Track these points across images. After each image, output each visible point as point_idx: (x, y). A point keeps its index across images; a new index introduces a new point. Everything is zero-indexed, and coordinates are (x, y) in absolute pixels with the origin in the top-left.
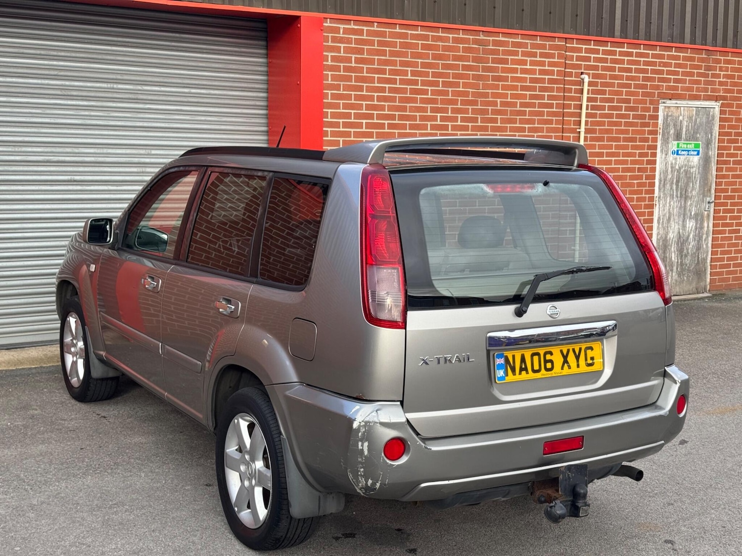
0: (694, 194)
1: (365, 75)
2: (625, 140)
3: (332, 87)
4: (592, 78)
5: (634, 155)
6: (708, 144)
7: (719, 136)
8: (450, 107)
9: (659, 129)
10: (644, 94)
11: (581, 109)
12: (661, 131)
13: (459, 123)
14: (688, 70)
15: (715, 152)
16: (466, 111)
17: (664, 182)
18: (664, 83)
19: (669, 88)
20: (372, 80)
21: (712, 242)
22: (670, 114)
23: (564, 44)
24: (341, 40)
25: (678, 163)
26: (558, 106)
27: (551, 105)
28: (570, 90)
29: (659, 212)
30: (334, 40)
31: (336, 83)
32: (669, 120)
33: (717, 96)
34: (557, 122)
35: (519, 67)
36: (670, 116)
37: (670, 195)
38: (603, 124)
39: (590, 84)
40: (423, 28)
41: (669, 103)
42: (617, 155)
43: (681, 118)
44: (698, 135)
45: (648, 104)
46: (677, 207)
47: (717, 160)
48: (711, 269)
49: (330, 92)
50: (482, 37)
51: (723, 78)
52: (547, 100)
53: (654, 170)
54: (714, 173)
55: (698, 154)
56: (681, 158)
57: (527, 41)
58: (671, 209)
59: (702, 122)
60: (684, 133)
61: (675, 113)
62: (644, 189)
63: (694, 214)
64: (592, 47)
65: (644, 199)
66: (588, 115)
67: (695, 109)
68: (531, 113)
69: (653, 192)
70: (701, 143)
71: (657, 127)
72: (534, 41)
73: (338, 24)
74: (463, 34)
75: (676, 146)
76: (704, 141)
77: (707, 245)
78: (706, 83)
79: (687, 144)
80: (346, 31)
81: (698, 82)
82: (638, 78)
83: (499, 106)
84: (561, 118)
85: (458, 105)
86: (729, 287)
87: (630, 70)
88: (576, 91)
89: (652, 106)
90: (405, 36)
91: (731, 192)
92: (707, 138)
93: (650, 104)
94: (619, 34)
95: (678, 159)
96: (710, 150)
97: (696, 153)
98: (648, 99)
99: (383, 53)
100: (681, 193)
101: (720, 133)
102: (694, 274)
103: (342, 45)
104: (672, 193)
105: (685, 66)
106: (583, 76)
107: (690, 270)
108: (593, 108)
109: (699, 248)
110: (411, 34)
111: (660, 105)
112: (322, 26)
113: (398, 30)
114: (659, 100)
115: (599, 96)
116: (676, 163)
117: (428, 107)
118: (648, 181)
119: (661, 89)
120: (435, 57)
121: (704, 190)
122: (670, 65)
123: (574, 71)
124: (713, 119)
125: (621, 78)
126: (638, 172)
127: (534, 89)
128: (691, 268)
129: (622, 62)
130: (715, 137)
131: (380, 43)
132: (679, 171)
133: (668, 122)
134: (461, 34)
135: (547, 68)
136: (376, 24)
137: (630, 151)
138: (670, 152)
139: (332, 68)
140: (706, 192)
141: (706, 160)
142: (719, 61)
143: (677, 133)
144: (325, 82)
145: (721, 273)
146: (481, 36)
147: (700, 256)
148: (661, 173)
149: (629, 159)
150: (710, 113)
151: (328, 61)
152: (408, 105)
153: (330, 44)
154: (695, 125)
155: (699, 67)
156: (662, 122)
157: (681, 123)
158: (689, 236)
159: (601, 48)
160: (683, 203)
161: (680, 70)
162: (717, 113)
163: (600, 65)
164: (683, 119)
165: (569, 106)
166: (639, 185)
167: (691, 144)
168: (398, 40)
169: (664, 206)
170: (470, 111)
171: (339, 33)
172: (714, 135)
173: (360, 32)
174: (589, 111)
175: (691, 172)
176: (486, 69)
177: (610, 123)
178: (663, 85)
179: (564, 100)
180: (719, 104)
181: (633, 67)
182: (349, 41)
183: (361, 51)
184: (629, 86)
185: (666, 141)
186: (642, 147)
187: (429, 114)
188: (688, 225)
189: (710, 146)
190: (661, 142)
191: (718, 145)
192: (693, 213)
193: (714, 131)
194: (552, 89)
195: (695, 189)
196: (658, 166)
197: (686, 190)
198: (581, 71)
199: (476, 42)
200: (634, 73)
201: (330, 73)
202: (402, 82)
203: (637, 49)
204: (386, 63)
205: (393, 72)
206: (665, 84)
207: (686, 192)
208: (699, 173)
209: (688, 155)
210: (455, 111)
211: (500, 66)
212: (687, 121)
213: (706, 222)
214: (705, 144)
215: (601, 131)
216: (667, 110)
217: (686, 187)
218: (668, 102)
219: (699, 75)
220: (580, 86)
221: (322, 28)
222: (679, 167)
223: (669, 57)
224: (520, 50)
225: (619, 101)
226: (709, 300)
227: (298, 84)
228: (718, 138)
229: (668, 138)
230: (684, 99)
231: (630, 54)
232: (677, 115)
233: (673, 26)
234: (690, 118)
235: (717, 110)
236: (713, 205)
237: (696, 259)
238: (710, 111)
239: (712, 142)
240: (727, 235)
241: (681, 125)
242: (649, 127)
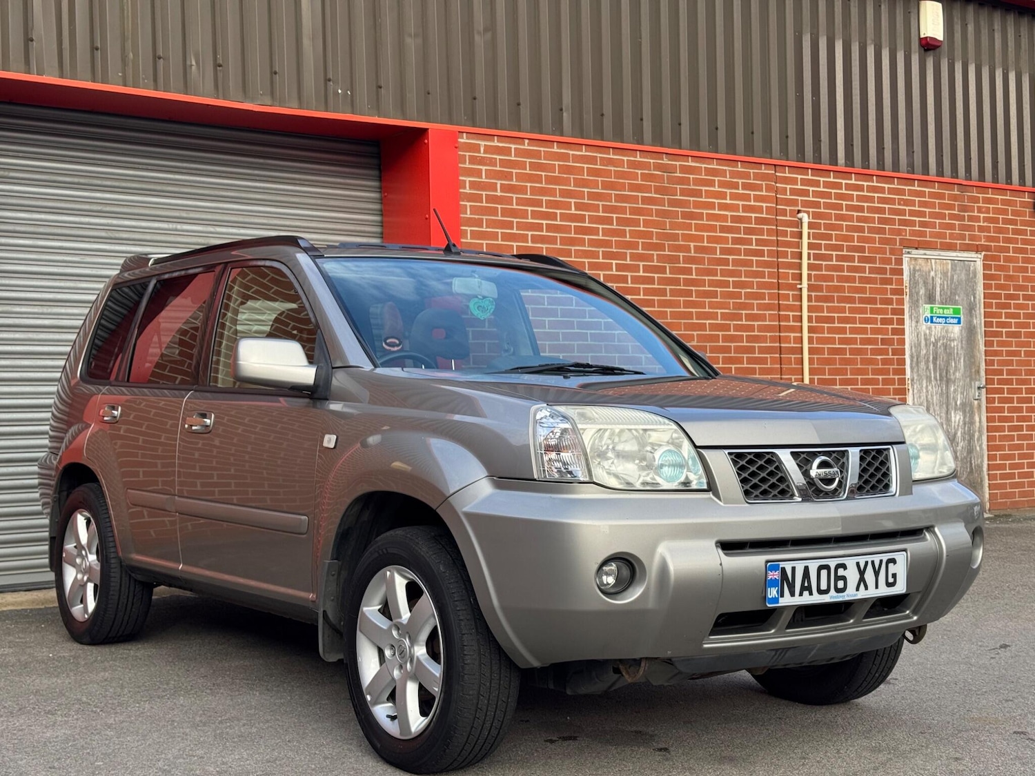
0: (957, 377)
1: (515, 207)
2: (862, 300)
3: (470, 222)
4: (813, 219)
5: (874, 321)
6: (971, 309)
7: (984, 299)
8: (628, 251)
9: (904, 287)
10: (882, 241)
11: (801, 258)
12: (908, 290)
13: (641, 273)
14: (937, 210)
15: (981, 320)
16: (650, 258)
17: (917, 359)
18: (908, 226)
19: (913, 233)
20: (524, 214)
21: (988, 442)
22: (917, 268)
23: (773, 172)
24: (482, 161)
25: (933, 333)
26: (770, 253)
27: (761, 253)
28: (785, 234)
29: (914, 399)
30: (473, 160)
31: (476, 217)
32: (916, 275)
33: (977, 245)
34: (771, 275)
35: (716, 201)
36: (918, 271)
37: (927, 377)
38: (830, 278)
39: (811, 226)
40: (589, 148)
41: (916, 253)
42: (853, 321)
43: (932, 274)
44: (957, 298)
45: (888, 254)
46: (936, 393)
47: (985, 331)
48: (989, 480)
49: (469, 229)
50: (665, 161)
51: (984, 222)
52: (756, 245)
53: (902, 342)
54: (982, 348)
55: (959, 323)
56: (937, 327)
57: (724, 168)
58: (929, 397)
59: (961, 280)
60: (938, 293)
61: (924, 267)
62: (891, 367)
63: (960, 404)
64: (810, 177)
65: (892, 382)
66: (810, 267)
67: (949, 261)
68: (736, 262)
69: (903, 372)
70: (961, 307)
71: (903, 285)
72: (733, 167)
73: (478, 139)
74: (640, 157)
75: (929, 311)
76: (966, 305)
77: (981, 446)
78: (963, 228)
79: (943, 308)
80: (488, 149)
81: (952, 227)
82: (872, 220)
83: (692, 252)
84: (776, 270)
85: (638, 250)
86: (1015, 505)
87: (861, 209)
88: (793, 235)
89: (893, 257)
90: (564, 157)
91: (1007, 375)
92: (969, 301)
93: (890, 254)
94: (844, 161)
95: (933, 329)
96: (974, 318)
97: (956, 321)
98: (887, 247)
99: (538, 179)
100: (940, 375)
101: (986, 295)
103: (484, 168)
104: (928, 374)
105: (932, 205)
106: (800, 215)
108: (817, 257)
109: (970, 450)
110: (573, 155)
111: (904, 255)
112: (457, 142)
113: (555, 149)
114: (902, 249)
115: (823, 242)
116: (930, 335)
117: (599, 251)
118: (895, 357)
119: (904, 234)
120: (606, 186)
121: (971, 372)
122: (912, 203)
123: (788, 208)
124: (975, 276)
125: (850, 218)
126: (881, 345)
127: (737, 230)
128: (963, 479)
129: (850, 198)
130: (980, 300)
131: (534, 166)
132: (935, 344)
133: (916, 278)
134: (638, 157)
135: (752, 203)
136: (527, 141)
137: (869, 316)
138: (922, 319)
139: (471, 198)
140: (973, 374)
141: (971, 331)
142: (976, 200)
143: (930, 294)
144: (462, 216)
145: (1003, 486)
146: (665, 159)
147: (973, 462)
148: (912, 347)
149: (869, 326)
150: (970, 268)
151: (465, 188)
152: (573, 248)
153: (467, 165)
154: (951, 284)
155: (951, 207)
156: (909, 279)
157: (933, 280)
158: (955, 434)
159: (822, 179)
160: (944, 388)
161: (927, 210)
162: (979, 268)
163: (822, 201)
164: (936, 275)
165: (785, 255)
166: (885, 362)
167: (948, 308)
168: (557, 163)
169: (920, 391)
170: (655, 257)
171: (479, 152)
172: (977, 297)
173: (507, 151)
174: (812, 261)
175: (951, 347)
176: (673, 203)
177: (840, 279)
178: (906, 230)
179: (778, 246)
180: (981, 256)
181: (866, 205)
182: (492, 162)
183: (508, 176)
184: (861, 229)
185: (915, 304)
186: (885, 312)
187: (601, 260)
188: (953, 419)
189: (973, 312)
190: (908, 305)
191: (985, 312)
192: (958, 403)
193: (978, 293)
194: (761, 232)
195: (959, 370)
196: (907, 337)
197: (947, 370)
198: (797, 208)
199: (658, 167)
200: (867, 213)
201: (468, 204)
202: (564, 217)
203: (869, 181)
204: (543, 192)
205: (551, 204)
206: (908, 228)
207: (947, 374)
208: (962, 347)
209: (946, 323)
210: (635, 257)
211: (692, 199)
212: (941, 279)
213: (977, 415)
214: (967, 309)
215: (829, 289)
216: (913, 262)
217: (947, 367)
218: (914, 251)
219: (952, 217)
220: (798, 228)
221: (457, 145)
222: (935, 340)
223: (912, 193)
224: (716, 179)
225: (850, 249)
227: (426, 219)
228: (984, 302)
229: (918, 301)
230: (935, 249)
231: (860, 188)
232: (927, 269)
233: (913, 152)
234: (944, 273)
235: (979, 265)
236: (984, 390)
237: (968, 466)
238: (969, 266)
239: (976, 307)
240: (1006, 433)
241: (933, 283)
242: (892, 284)
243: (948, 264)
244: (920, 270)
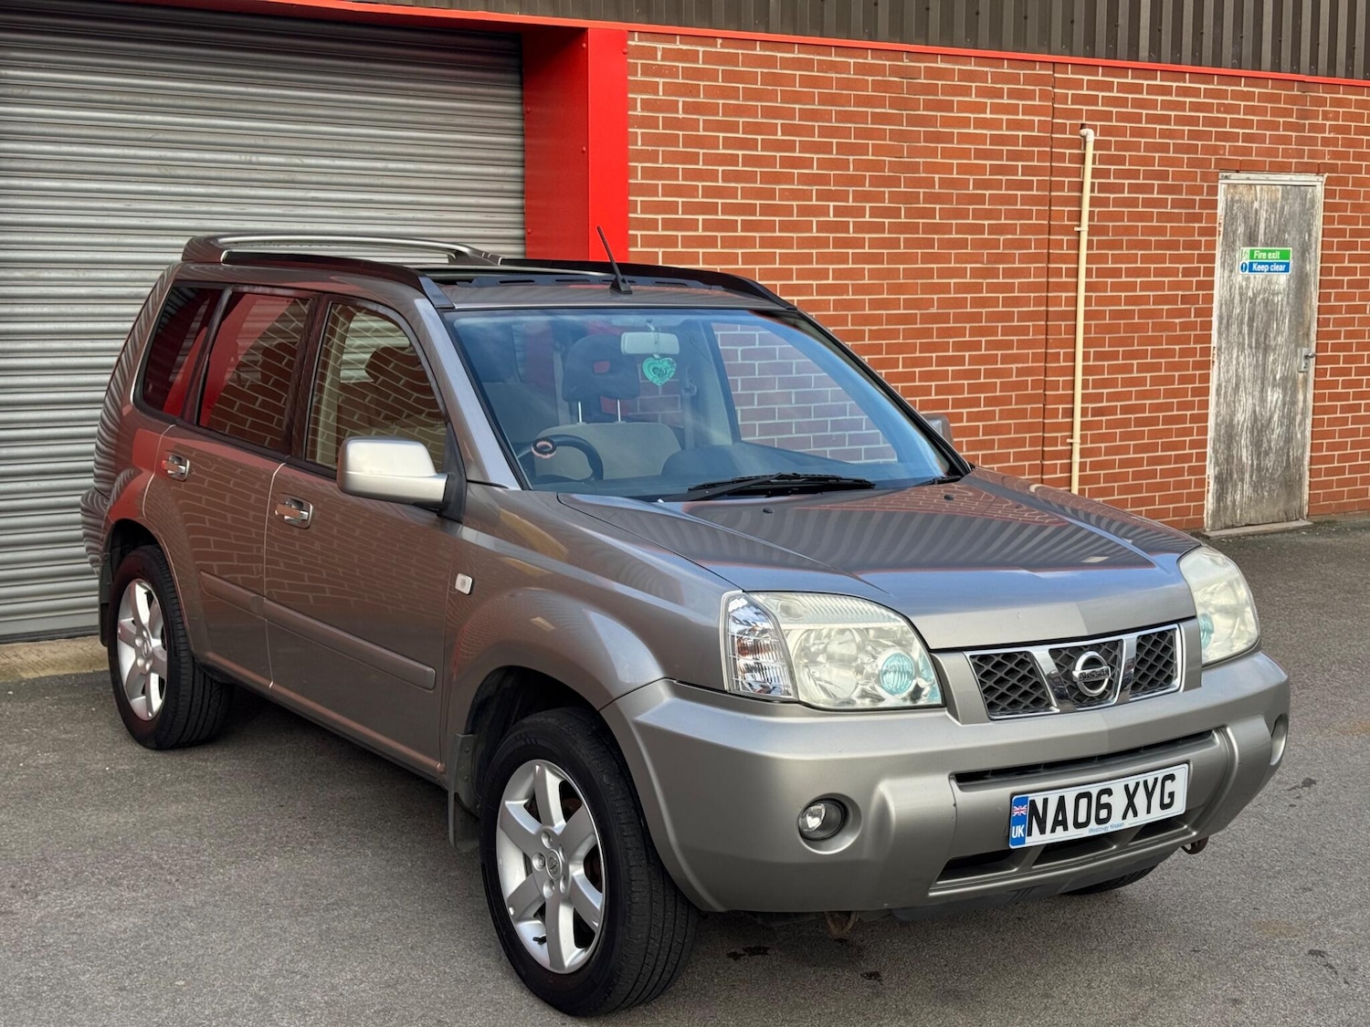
0: (1279, 342)
1: (701, 133)
2: (1160, 245)
3: (643, 156)
4: (1100, 135)
5: (1174, 272)
6: (1304, 250)
7: (1323, 237)
8: (851, 189)
9: (1217, 225)
10: (1192, 163)
11: (1081, 191)
12: (1222, 229)
13: (867, 219)
14: (1269, 118)
15: (1316, 265)
16: (879, 197)
17: (1228, 321)
18: (1227, 141)
19: (1235, 151)
20: (713, 143)
21: (1312, 427)
22: (1237, 197)
23: (1051, 73)
24: (659, 71)
25: (1251, 285)
26: (1041, 185)
27: (1029, 185)
28: (1062, 157)
29: (1219, 374)
30: (647, 70)
31: (650, 148)
32: (1235, 208)
33: (1319, 164)
34: (1040, 215)
35: (972, 116)
36: (1237, 202)
37: (1239, 344)
38: (1119, 216)
39: (1097, 145)
40: (803, 47)
41: (1236, 178)
42: (1146, 272)
43: (1256, 205)
44: (1287, 236)
45: (1199, 180)
46: (1250, 365)
47: (1320, 280)
48: (1310, 477)
49: (640, 165)
50: (906, 63)
51: (1329, 133)
52: (1022, 175)
53: (1209, 299)
54: (1315, 303)
55: (1286, 270)
56: (1257, 276)
57: (985, 69)
58: (1240, 370)
59: (1294, 211)
60: (1262, 231)
61: (1246, 196)
62: (1193, 333)
63: (1280, 378)
64: (1100, 78)
65: (1192, 352)
66: (1094, 202)
67: (1280, 187)
68: (994, 199)
69: (1208, 339)
70: (1291, 249)
71: (1216, 223)
72: (997, 68)
73: (654, 41)
74: (872, 58)
75: (1248, 256)
76: (1297, 245)
77: (1303, 433)
78: (1301, 141)
79: (1267, 252)
80: (668, 54)
81: (1286, 140)
82: (1180, 134)
83: (937, 187)
84: (1047, 208)
85: (865, 186)
86: (1343, 509)
87: (1166, 120)
88: (1073, 158)
89: (1205, 184)
90: (770, 62)
91: (1345, 338)
92: (1302, 240)
93: (1201, 181)
94: (1147, 54)
95: (1252, 280)
96: (1308, 263)
97: (1282, 268)
98: (1198, 170)
99: (733, 93)
100: (1257, 341)
101: (1326, 231)
102: (1281, 485)
103: (661, 80)
104: (1241, 340)
105: (1263, 111)
106: (1084, 131)
107: (1274, 479)
108: (1103, 188)
109: (1288, 439)
110: (781, 58)
111: (1220, 181)
112: (625, 45)
113: (758, 52)
114: (1218, 173)
115: (1113, 167)
116: (1247, 287)
117: (812, 190)
118: (1199, 320)
119: (1221, 152)
120: (825, 99)
121: (1297, 335)
122: (1235, 109)
123: (1068, 122)
124: (1313, 207)
125: (1151, 133)
126: (1182, 304)
127: (998, 155)
128: (1276, 476)
129: (1153, 105)
130: (1317, 238)
131: (728, 76)
132: (1253, 300)
133: (1234, 213)
134: (869, 58)
135: (1020, 117)
136: (719, 41)
137: (1167, 265)
138: (1238, 267)
139: (644, 122)
140: (1300, 337)
141: (1301, 281)
142: (1322, 102)
143: (1250, 233)
144: (631, 147)
145: (1328, 484)
146: (905, 60)
147: (1291, 454)
148: (1221, 305)
149: (1166, 279)
150: (1306, 195)
151: (635, 109)
152: (777, 187)
153: (639, 78)
154: (1280, 218)
155: (1288, 113)
156: (1224, 213)
157: (1256, 214)
158: (1271, 417)
159: (1116, 80)
160: (1261, 358)
161: (1255, 118)
162: (1319, 195)
163: (1114, 110)
164: (1260, 207)
165: (1060, 186)
166: (1184, 326)
167: (1274, 251)
168: (759, 70)
169: (1228, 363)
170: (887, 196)
171: (656, 59)
172: (1314, 234)
173: (692, 56)
174: (1096, 194)
175: (1274, 303)
176: (914, 121)
177: (1133, 217)
178: (1225, 146)
179: (1051, 175)
180: (1323, 178)
181: (1173, 113)
182: (672, 72)
183: (693, 91)
184: (1165, 148)
185: (1230, 247)
186: (1188, 259)
187: (814, 203)
188: (1269, 398)
189: (1307, 255)
190: (1221, 249)
191: (1322, 254)
192: (1278, 377)
193: (1315, 229)
194: (1029, 156)
195: (1282, 334)
196: (1217, 293)
197: (1266, 334)
198: (1080, 122)
199: (896, 71)
200: (1175, 124)
201: (639, 131)
202: (768, 145)
203: (1179, 81)
204: (739, 111)
205: (750, 128)
206: (1227, 144)
207: (1265, 338)
208: (1288, 302)
209: (1269, 271)
210: (860, 196)
211: (939, 114)
212: (1267, 211)
213: (1301, 392)
214: (1298, 252)
215: (1117, 230)
216: (1232, 191)
217: (1267, 330)
218: (1234, 175)
219: (1288, 126)
220: (1080, 149)
221: (625, 50)
222: (1254, 294)
223: (1236, 95)
224: (974, 85)
225: (1148, 175)
226: (1308, 532)
227: (583, 152)
228: (1322, 241)
229: (1234, 242)
230: (1262, 171)
231: (1167, 91)
232: (1250, 199)
233: (1242, 37)
234: (1273, 204)
235: (1320, 191)
236: (1313, 361)
237: (1285, 459)
238: (1306, 192)
239: (1311, 248)
240: (1338, 415)
241: (1256, 217)
242: (1201, 222)
243: (1278, 190)
244: (1240, 201)
